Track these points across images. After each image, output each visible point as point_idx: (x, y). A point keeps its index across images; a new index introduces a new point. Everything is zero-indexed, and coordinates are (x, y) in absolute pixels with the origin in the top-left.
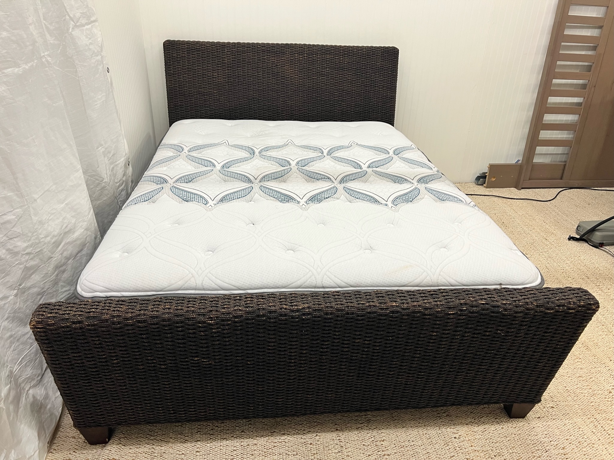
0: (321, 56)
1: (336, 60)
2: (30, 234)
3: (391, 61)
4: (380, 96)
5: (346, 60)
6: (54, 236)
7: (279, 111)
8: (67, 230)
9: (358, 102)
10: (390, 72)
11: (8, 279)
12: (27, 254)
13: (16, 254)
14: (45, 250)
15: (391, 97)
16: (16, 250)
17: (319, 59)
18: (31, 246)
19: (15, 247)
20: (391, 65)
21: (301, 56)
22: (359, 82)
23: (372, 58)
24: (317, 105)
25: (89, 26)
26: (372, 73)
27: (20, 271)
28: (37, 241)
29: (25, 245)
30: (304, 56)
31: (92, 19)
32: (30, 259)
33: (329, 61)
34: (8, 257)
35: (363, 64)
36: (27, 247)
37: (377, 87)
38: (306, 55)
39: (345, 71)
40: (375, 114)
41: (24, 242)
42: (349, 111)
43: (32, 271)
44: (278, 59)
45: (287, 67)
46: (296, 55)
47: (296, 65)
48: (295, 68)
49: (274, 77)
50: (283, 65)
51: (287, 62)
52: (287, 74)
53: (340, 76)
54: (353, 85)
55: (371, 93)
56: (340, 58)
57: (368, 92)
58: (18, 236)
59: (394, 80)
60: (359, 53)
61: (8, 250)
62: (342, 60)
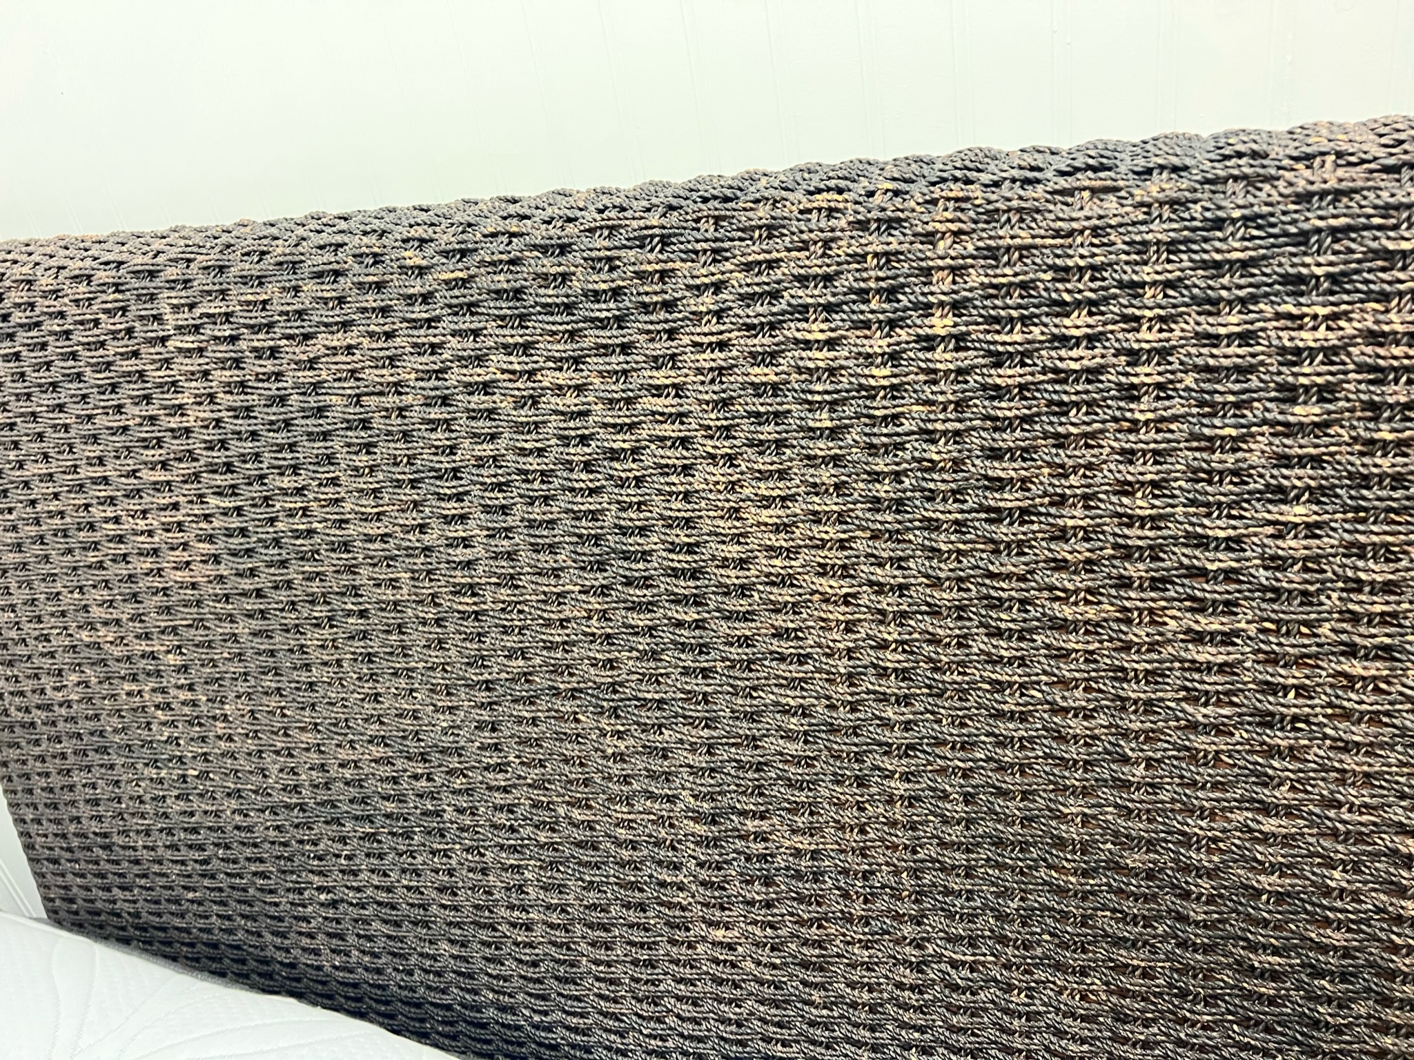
0: (1194, 322)
7: (681, 898)
30: (929, 342)
33: (1326, 393)
38: (941, 324)
44: (616, 388)
45: (720, 473)
46: (816, 330)
47: (821, 447)
48: (816, 489)
49: (600, 579)
50: (674, 456)
51: (713, 418)
52: (733, 551)
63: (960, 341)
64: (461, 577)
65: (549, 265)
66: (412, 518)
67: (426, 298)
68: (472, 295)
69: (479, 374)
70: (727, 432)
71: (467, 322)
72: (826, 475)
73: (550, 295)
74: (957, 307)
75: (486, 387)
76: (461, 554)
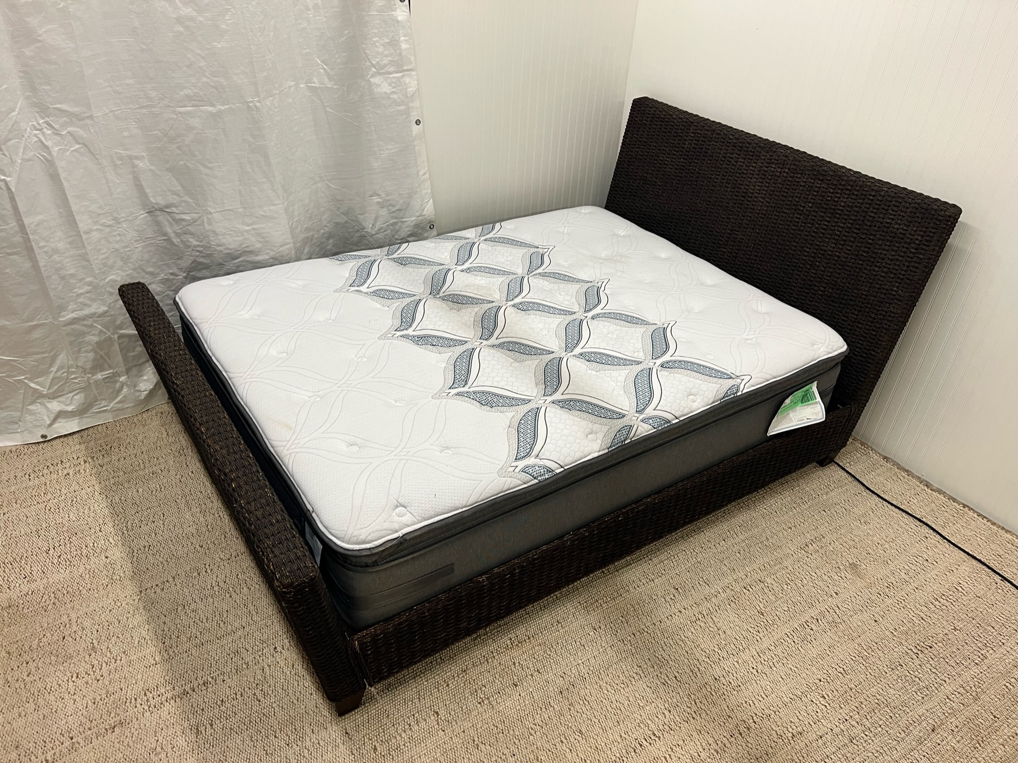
1: (829, 194)
2: (202, 237)
3: (924, 229)
4: (877, 286)
5: (845, 200)
6: (228, 249)
7: (721, 243)
8: (247, 249)
9: (836, 280)
10: (913, 250)
11: (179, 262)
12: (198, 251)
13: (189, 246)
14: (216, 255)
15: (897, 296)
16: (188, 244)
17: (803, 184)
18: (202, 246)
19: (187, 241)
20: (920, 238)
22: (851, 246)
24: (774, 256)
25: (401, 74)
26: (880, 239)
27: (190, 262)
28: (208, 245)
29: (197, 243)
30: (785, 172)
31: (405, 68)
32: (202, 256)
33: (817, 192)
35: (870, 216)
36: (198, 246)
37: (879, 267)
38: (786, 170)
39: (835, 217)
41: (197, 241)
42: (816, 288)
43: (202, 267)
44: (748, 164)
45: (755, 180)
46: (774, 166)
47: (768, 181)
48: (765, 186)
49: (733, 190)
50: (751, 176)
51: (757, 172)
52: (752, 191)
53: (825, 223)
54: (840, 246)
55: (864, 273)
56: (838, 193)
57: (860, 269)
58: (192, 234)
59: (917, 268)
60: (871, 195)
61: (181, 240)
62: (839, 198)
63: (788, 173)
64: (714, 184)
65: (747, 145)
66: (712, 173)
67: (730, 143)
68: (736, 145)
69: (731, 156)
70: (758, 175)
71: (734, 148)
72: (767, 185)
73: (746, 149)
74: (789, 169)
75: (732, 158)
76: (716, 180)
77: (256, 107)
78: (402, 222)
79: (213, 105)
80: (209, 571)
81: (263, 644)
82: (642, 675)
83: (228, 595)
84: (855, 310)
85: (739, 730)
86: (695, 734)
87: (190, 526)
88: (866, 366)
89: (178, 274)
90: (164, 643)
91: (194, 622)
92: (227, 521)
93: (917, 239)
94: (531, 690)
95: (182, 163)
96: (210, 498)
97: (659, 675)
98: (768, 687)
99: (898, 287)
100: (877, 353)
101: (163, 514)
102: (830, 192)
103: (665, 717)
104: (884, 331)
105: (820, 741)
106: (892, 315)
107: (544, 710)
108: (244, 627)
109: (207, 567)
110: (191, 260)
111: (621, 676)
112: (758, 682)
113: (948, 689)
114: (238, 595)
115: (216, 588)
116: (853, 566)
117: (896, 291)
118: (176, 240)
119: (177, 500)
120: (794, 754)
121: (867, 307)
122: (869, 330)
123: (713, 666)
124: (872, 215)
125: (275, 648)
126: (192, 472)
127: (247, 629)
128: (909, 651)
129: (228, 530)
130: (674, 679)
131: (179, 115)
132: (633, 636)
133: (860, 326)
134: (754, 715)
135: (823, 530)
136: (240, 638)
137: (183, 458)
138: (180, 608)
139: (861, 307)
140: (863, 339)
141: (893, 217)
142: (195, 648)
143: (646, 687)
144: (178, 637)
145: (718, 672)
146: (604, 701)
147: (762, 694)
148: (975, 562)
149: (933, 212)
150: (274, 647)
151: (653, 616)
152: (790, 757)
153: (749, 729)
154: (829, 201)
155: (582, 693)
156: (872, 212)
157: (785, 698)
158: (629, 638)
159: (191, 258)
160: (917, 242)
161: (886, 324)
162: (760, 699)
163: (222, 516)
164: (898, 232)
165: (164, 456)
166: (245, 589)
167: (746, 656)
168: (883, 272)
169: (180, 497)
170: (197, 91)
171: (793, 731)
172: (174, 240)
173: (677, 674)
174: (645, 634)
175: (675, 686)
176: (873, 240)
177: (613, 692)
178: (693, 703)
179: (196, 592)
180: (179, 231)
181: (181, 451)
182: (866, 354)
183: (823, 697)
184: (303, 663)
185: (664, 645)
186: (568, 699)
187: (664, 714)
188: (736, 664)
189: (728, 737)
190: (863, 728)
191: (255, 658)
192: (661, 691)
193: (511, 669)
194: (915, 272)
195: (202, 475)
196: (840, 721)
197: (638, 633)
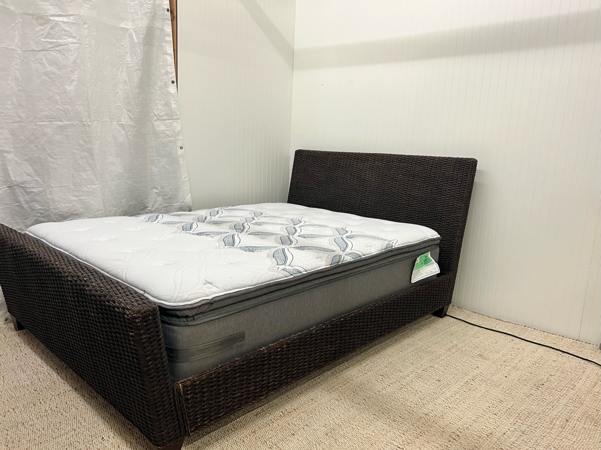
0: (397, 164)
1: (409, 168)
2: (44, 203)
3: (462, 171)
4: (447, 205)
5: (418, 168)
6: (61, 211)
7: (356, 208)
8: (74, 213)
9: (423, 208)
10: (459, 182)
11: (26, 221)
12: (40, 213)
13: (34, 210)
14: (52, 216)
16: (34, 208)
17: (394, 166)
18: (43, 210)
19: (33, 206)
20: (461, 175)
21: (380, 163)
22: (427, 189)
23: (443, 167)
24: (386, 206)
25: (171, 121)
26: (441, 182)
28: (48, 209)
29: (40, 207)
30: (383, 163)
31: (174, 118)
32: (42, 217)
33: (403, 168)
34: (28, 210)
35: (433, 172)
36: (41, 209)
37: (445, 196)
38: (384, 162)
39: (415, 178)
40: (439, 222)
41: (40, 206)
42: (414, 216)
44: (363, 165)
45: (368, 172)
46: (377, 162)
47: (375, 170)
48: (375, 173)
49: (357, 180)
50: (366, 170)
51: (369, 167)
52: (368, 178)
53: (411, 182)
54: (422, 191)
55: (438, 201)
56: (414, 166)
57: (435, 199)
58: (37, 201)
59: (464, 190)
60: (431, 162)
61: (29, 206)
62: (415, 168)
63: (385, 164)
64: (346, 179)
65: (361, 156)
66: (344, 174)
67: (351, 158)
69: (353, 163)
70: (370, 169)
71: (354, 160)
72: (375, 172)
73: (361, 158)
74: (385, 161)
75: (354, 165)
76: (347, 178)
77: (88, 124)
78: (172, 206)
79: (61, 121)
80: (42, 403)
81: (92, 437)
82: (378, 418)
83: (59, 414)
84: (438, 221)
85: (452, 438)
86: (426, 444)
87: (25, 381)
88: (452, 249)
89: (24, 229)
90: (7, 446)
91: (33, 431)
92: (55, 376)
93: (460, 176)
94: (305, 436)
95: (37, 155)
96: (40, 366)
97: (389, 417)
98: (460, 414)
99: (457, 203)
100: (455, 240)
101: (3, 376)
102: (409, 167)
103: (402, 438)
104: (456, 227)
105: (505, 436)
106: (458, 218)
107: (318, 445)
108: (75, 430)
109: (41, 400)
110: (34, 219)
111: (364, 421)
112: (453, 413)
113: (563, 401)
114: (68, 413)
115: (50, 411)
116: (480, 356)
117: (457, 205)
118: (26, 206)
119: (14, 369)
120: (493, 445)
121: (443, 218)
122: (448, 229)
123: (421, 408)
124: (434, 171)
125: (103, 438)
126: (26, 354)
127: (78, 430)
128: (532, 388)
129: (56, 380)
130: (400, 418)
131: (39, 126)
132: (364, 401)
133: (442, 228)
134: (458, 429)
135: (455, 342)
136: (73, 436)
137: (18, 348)
138: (19, 425)
139: (440, 219)
140: (446, 235)
141: (445, 169)
142: (35, 446)
143: (383, 424)
144: (19, 441)
145: (426, 411)
146: (358, 435)
147: (458, 418)
148: (544, 347)
149: (464, 162)
150: (101, 438)
151: (373, 390)
152: (490, 446)
153: (459, 436)
154: (410, 171)
155: (341, 433)
156: (434, 170)
157: (473, 418)
158: (362, 402)
159: (35, 218)
160: (461, 178)
161: (456, 224)
162: (459, 421)
163: (51, 373)
164: (449, 176)
165: (3, 349)
166: (73, 409)
167: (439, 401)
168: (447, 197)
169: (16, 367)
170: (52, 113)
171: (486, 433)
172: (24, 206)
173: (400, 415)
174: (371, 399)
175: (402, 421)
176: (438, 183)
177: (362, 429)
178: (417, 428)
179: (33, 415)
180: (29, 199)
181: (16, 345)
182: (450, 243)
183: (495, 414)
184: (127, 444)
185: (385, 402)
186: (333, 437)
187: (400, 436)
188: (435, 406)
189: (448, 442)
190: (527, 426)
191: (86, 446)
192: (394, 424)
193: (288, 427)
194: (464, 193)
195: (34, 355)
196: (512, 424)
197: (367, 399)
